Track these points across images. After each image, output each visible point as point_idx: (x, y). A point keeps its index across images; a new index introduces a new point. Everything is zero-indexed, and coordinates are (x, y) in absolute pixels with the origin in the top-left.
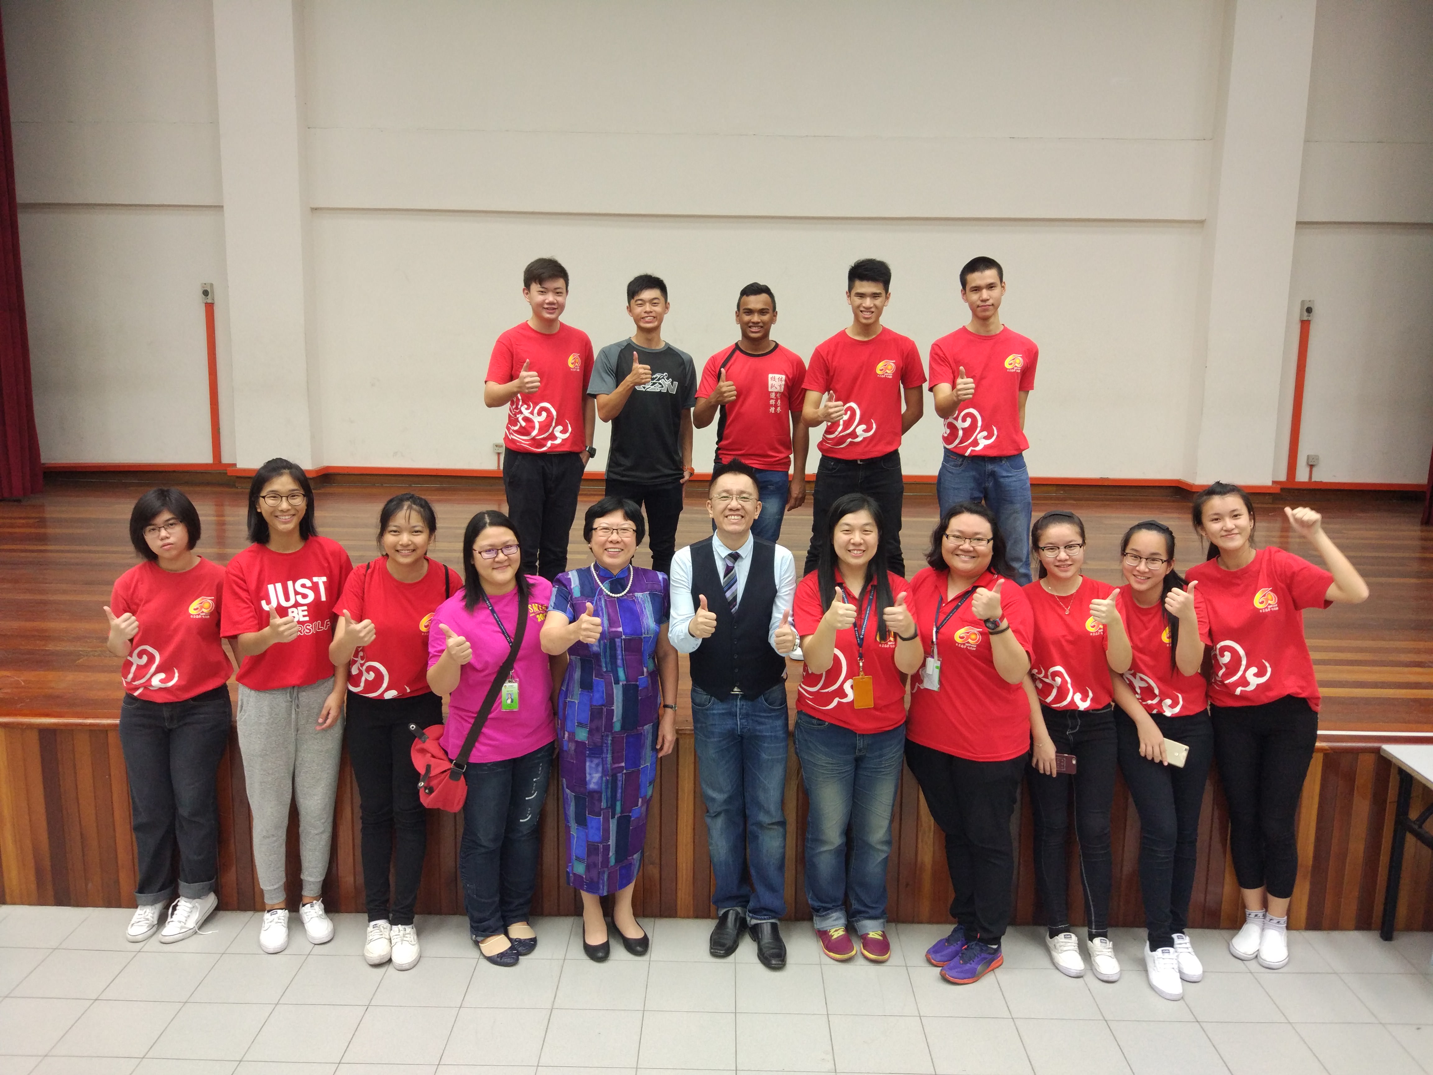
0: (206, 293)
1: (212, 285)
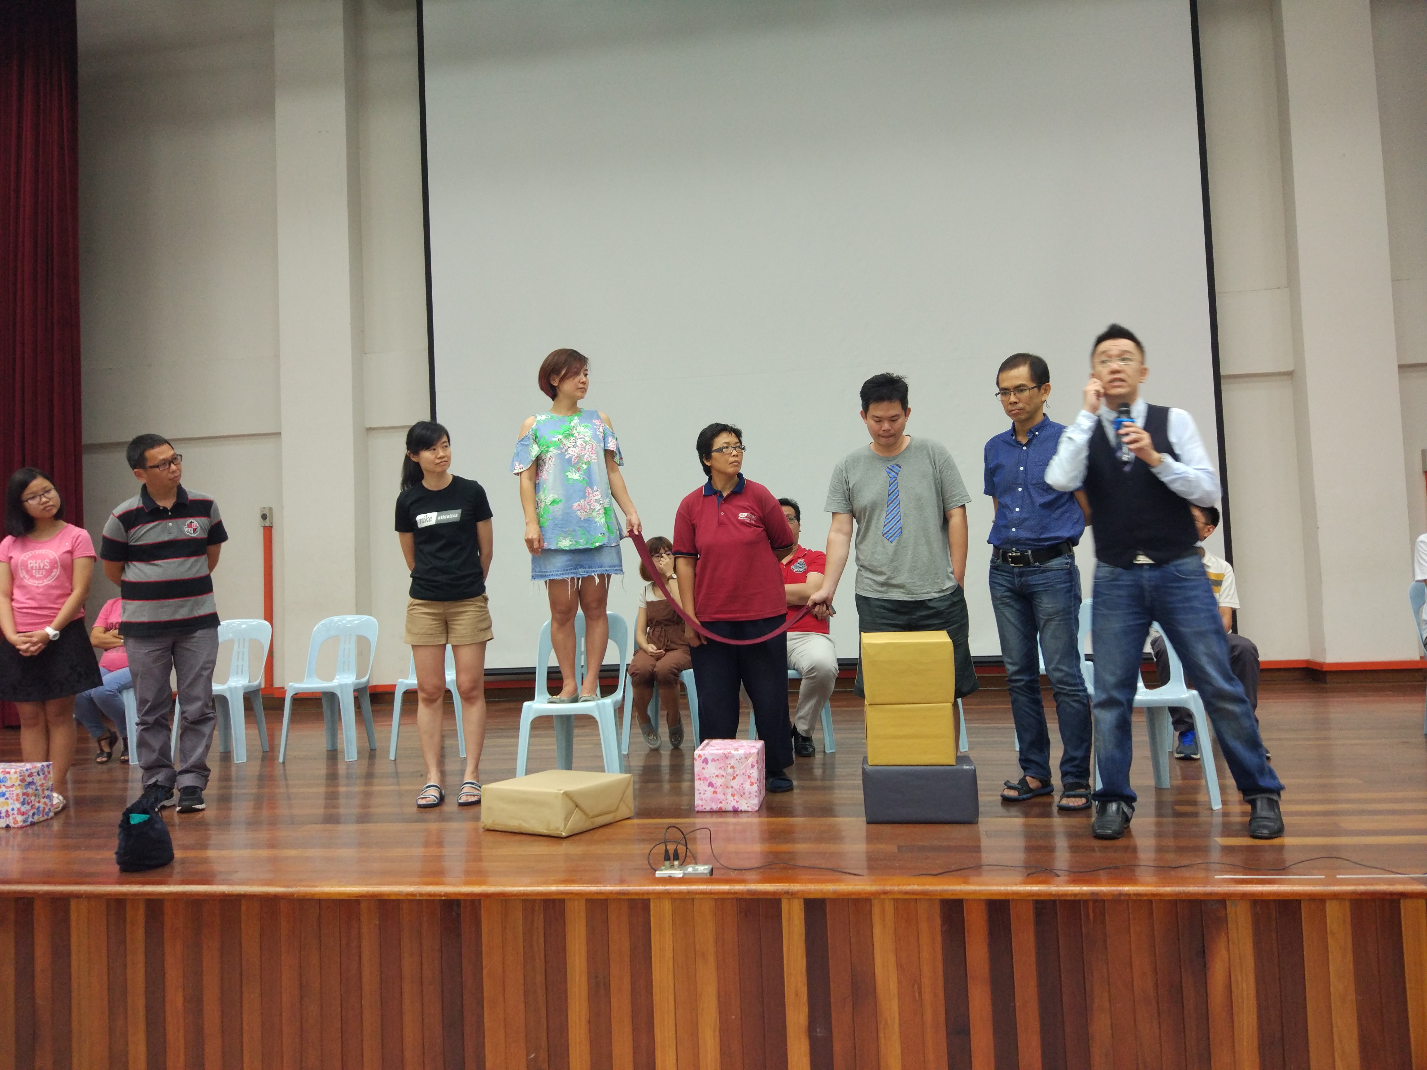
0: (264, 516)
1: (269, 508)
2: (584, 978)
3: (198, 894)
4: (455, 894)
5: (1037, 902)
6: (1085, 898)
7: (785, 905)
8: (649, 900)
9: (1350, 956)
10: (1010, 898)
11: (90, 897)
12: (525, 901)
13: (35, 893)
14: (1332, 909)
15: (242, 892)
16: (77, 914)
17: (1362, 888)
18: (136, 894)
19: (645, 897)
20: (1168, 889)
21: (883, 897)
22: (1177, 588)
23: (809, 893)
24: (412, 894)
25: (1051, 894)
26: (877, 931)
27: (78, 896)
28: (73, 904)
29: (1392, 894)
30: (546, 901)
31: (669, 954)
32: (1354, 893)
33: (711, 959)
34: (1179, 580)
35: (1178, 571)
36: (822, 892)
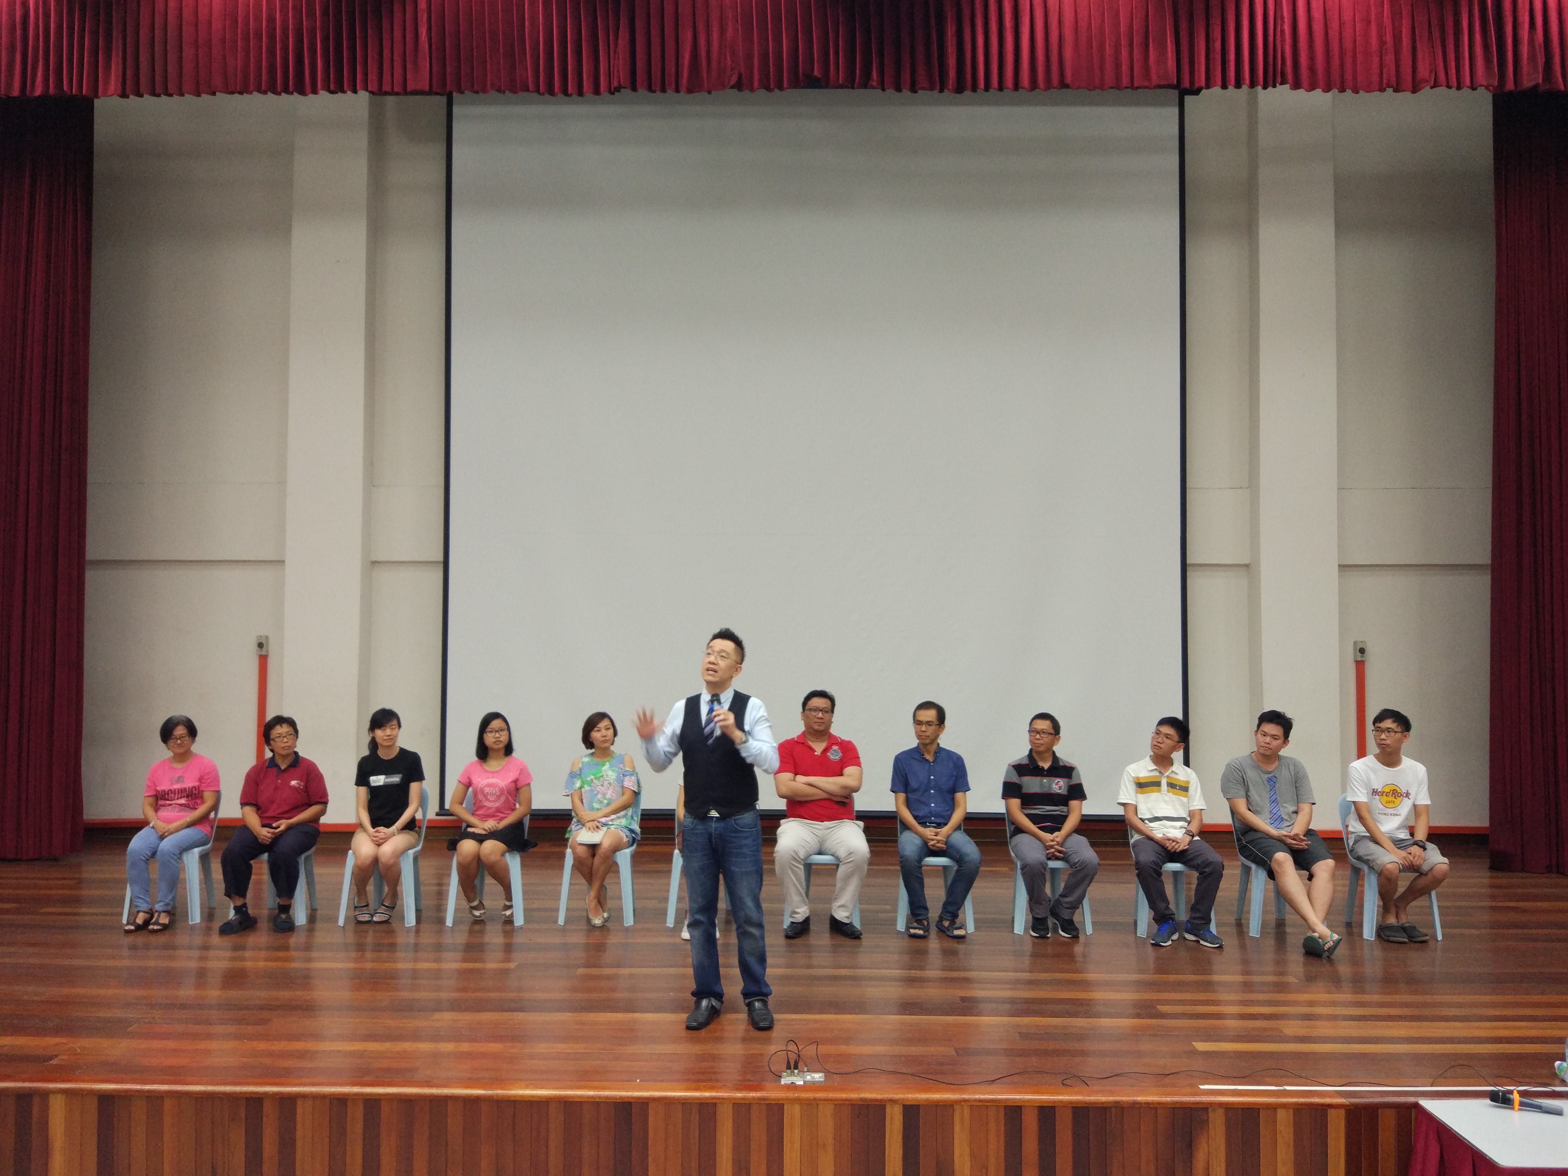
0: (260, 645)
1: (267, 637)
2: (730, 1164)
3: (411, 1095)
4: (628, 1097)
5: (1074, 1108)
6: (1109, 1106)
7: (888, 1110)
8: (783, 1104)
9: (1291, 1149)
10: (1056, 1105)
11: (315, 1097)
12: (683, 1104)
13: (266, 1094)
14: (1281, 1114)
15: (449, 1095)
16: (302, 1110)
17: (1302, 1100)
18: (356, 1094)
19: (780, 1102)
20: (1169, 1099)
21: (962, 1103)
22: (736, 837)
23: (908, 1100)
24: (592, 1097)
25: (1086, 1103)
26: (957, 1128)
27: (304, 1096)
28: (299, 1103)
29: (1323, 1105)
30: (701, 1104)
31: (797, 1146)
32: (1296, 1104)
33: (830, 1150)
34: (737, 831)
35: (737, 825)
36: (917, 1100)
